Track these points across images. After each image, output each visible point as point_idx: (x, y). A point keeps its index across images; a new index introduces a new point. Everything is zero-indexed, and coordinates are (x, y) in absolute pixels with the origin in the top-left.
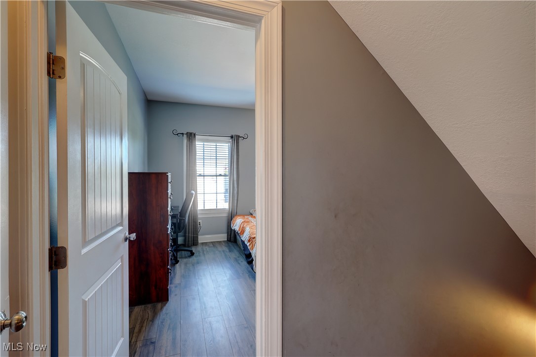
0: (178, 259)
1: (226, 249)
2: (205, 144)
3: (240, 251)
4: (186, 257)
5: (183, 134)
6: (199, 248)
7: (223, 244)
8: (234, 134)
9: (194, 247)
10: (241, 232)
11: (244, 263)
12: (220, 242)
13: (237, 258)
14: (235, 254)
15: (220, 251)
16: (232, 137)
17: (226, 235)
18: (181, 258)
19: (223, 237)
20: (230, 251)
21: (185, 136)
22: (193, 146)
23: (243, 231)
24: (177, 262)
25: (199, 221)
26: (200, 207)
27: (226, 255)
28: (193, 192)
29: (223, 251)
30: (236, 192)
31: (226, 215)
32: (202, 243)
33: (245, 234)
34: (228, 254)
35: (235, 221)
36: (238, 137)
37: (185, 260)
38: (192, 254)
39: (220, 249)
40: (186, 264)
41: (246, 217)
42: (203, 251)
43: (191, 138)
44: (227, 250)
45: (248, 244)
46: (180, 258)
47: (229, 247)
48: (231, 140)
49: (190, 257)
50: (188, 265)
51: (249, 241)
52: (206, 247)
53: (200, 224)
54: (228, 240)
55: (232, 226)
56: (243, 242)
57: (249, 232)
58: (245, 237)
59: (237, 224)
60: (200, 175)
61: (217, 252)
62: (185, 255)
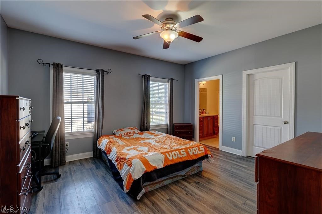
0: (42, 185)
1: (92, 166)
2: (72, 75)
3: (106, 167)
4: (51, 181)
5: (49, 64)
6: (66, 168)
7: (90, 161)
8: (99, 68)
9: (61, 167)
10: (108, 151)
11: (112, 181)
12: (87, 159)
13: (105, 176)
14: (102, 171)
15: (87, 169)
16: (97, 71)
17: (92, 152)
18: (46, 182)
19: (90, 154)
20: (97, 168)
21: (51, 66)
22: (60, 76)
23: (109, 151)
24: (40, 189)
25: (66, 143)
26: (67, 130)
27: (93, 174)
28: (60, 118)
29: (91, 169)
30: (101, 116)
31: (92, 136)
32: (69, 162)
33: (112, 154)
34: (95, 171)
35: (101, 140)
36: (103, 71)
37: (50, 185)
38: (59, 176)
39: (87, 166)
40: (51, 190)
41: (110, 137)
42: (70, 171)
43: (57, 68)
44: (94, 168)
45: (116, 164)
46: (44, 183)
47: (95, 163)
48: (97, 74)
49: (56, 180)
50: (53, 191)
51: (117, 161)
52: (74, 166)
53: (67, 146)
54: (94, 157)
55: (98, 145)
56: (110, 161)
57: (117, 152)
58: (112, 156)
59: (103, 143)
60: (67, 103)
61: (84, 171)
62: (51, 178)
